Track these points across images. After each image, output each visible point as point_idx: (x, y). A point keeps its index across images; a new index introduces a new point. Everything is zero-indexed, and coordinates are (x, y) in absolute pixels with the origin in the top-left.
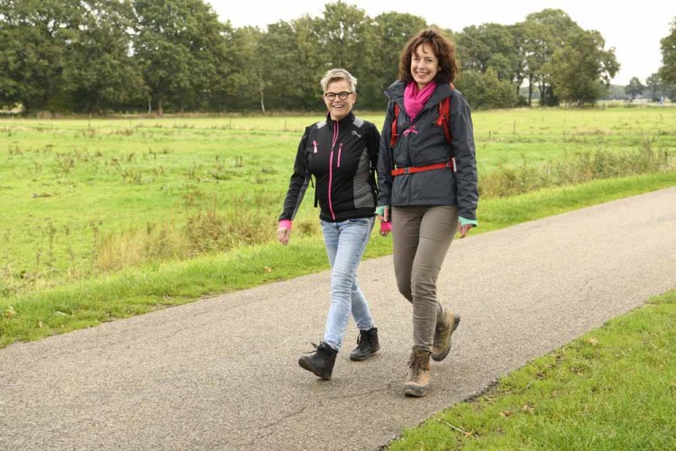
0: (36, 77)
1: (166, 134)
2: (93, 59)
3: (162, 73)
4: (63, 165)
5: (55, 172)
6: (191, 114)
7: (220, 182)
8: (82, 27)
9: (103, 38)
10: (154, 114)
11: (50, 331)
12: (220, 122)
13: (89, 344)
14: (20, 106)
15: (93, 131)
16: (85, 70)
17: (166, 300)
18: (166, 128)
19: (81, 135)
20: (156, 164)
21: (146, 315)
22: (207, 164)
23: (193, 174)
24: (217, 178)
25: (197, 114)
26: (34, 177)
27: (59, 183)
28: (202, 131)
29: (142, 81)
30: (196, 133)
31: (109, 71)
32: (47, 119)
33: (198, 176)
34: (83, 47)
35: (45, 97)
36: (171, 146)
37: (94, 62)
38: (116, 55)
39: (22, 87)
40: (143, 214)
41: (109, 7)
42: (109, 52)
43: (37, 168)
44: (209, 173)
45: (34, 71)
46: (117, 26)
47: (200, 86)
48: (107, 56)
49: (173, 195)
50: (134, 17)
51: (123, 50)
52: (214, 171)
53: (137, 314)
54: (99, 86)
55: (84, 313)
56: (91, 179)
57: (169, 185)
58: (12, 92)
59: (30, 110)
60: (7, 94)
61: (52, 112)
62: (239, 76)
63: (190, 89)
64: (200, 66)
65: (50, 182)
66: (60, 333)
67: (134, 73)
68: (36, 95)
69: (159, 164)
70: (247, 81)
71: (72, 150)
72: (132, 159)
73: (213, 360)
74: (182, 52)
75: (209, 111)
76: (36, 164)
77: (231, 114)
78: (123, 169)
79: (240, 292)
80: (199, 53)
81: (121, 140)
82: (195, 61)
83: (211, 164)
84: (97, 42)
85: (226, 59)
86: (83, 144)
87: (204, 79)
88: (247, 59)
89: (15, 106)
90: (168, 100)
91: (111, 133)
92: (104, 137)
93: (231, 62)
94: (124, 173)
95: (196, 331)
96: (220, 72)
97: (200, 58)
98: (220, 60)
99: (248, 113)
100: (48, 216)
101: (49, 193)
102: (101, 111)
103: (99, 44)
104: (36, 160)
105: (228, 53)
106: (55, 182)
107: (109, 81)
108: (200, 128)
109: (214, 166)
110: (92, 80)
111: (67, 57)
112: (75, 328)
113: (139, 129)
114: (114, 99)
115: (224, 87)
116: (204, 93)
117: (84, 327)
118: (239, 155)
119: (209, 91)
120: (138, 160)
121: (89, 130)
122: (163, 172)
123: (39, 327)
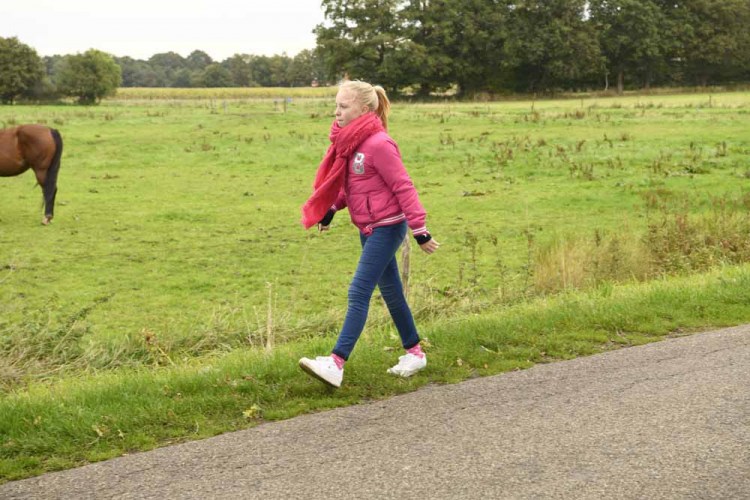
0: (474, 52)
1: (626, 116)
2: (540, 26)
3: (623, 39)
4: (499, 156)
5: (490, 165)
6: (659, 90)
7: (695, 176)
10: (612, 92)
11: (470, 372)
12: (696, 99)
13: (518, 392)
14: (455, 87)
15: (536, 114)
16: (531, 41)
17: (621, 337)
18: (626, 108)
19: (523, 120)
20: (609, 154)
21: (593, 357)
22: (678, 153)
23: (659, 167)
24: (691, 171)
25: (667, 89)
26: (466, 172)
27: (494, 178)
28: (672, 111)
29: (597, 50)
30: (664, 114)
31: (558, 41)
32: (483, 101)
33: (666, 170)
34: (530, 12)
35: (483, 76)
36: (632, 131)
37: (541, 31)
38: (568, 21)
39: (457, 64)
40: (593, 218)
42: (560, 17)
43: (469, 160)
44: (680, 165)
45: (472, 44)
47: (673, 54)
48: (557, 22)
49: (633, 193)
51: (577, 13)
52: (687, 162)
53: (581, 354)
54: (546, 60)
55: (513, 350)
56: (532, 174)
57: (628, 181)
58: (447, 70)
59: (466, 91)
60: (441, 74)
61: (491, 93)
62: (725, 37)
63: (659, 58)
64: (675, 28)
65: (483, 178)
66: (482, 376)
67: (590, 41)
68: (473, 73)
69: (615, 155)
70: (736, 44)
71: (511, 137)
72: (582, 147)
74: (650, 12)
75: (683, 85)
76: (469, 155)
77: (712, 87)
78: (571, 160)
79: (722, 330)
80: (673, 11)
81: (570, 124)
82: (666, 21)
83: (684, 152)
85: (708, 17)
86: (525, 130)
87: (678, 44)
88: (737, 15)
89: (449, 88)
90: (630, 73)
91: (558, 117)
92: (549, 121)
93: (715, 21)
94: (572, 166)
95: (662, 384)
96: (699, 35)
97: (673, 17)
98: (700, 18)
99: (735, 85)
101: (481, 191)
102: (548, 90)
103: (548, 8)
104: (470, 151)
105: (710, 10)
106: (489, 177)
107: (558, 52)
108: (670, 108)
109: (688, 157)
110: (538, 53)
111: (510, 26)
112: (501, 370)
113: (592, 110)
114: (563, 74)
115: (704, 53)
116: (677, 62)
117: (513, 369)
118: (721, 141)
119: (684, 59)
120: (590, 150)
121: (532, 113)
122: (620, 164)
123: (457, 366)
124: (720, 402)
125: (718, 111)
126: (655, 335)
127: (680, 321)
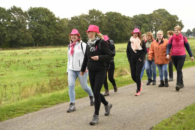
1: (40, 53)
2: (15, 30)
3: (38, 34)
4: (7, 65)
5: (5, 67)
6: (48, 47)
7: (58, 68)
8: (11, 21)
9: (18, 24)
10: (36, 47)
11: (8, 118)
12: (57, 49)
13: (21, 121)
15: (16, 53)
16: (13, 34)
17: (45, 106)
18: (40, 51)
19: (13, 55)
20: (38, 63)
21: (39, 111)
22: (53, 62)
23: (49, 66)
24: (57, 67)
25: (49, 47)
27: (6, 70)
29: (31, 37)
30: (50, 53)
31: (21, 34)
32: (1, 50)
33: (51, 66)
34: (12, 27)
36: (42, 57)
37: (16, 32)
38: (23, 29)
40: (34, 79)
41: (20, 14)
42: (21, 28)
44: (55, 65)
46: (23, 20)
47: (50, 38)
48: (20, 29)
49: (43, 73)
50: (28, 17)
51: (25, 27)
53: (36, 111)
54: (18, 39)
55: (19, 111)
56: (17, 69)
57: (42, 70)
61: (3, 48)
62: (62, 34)
63: (47, 39)
64: (50, 31)
65: (3, 70)
66: (11, 118)
67: (29, 34)
70: (65, 35)
71: (10, 60)
72: (30, 62)
73: (62, 124)
74: (44, 27)
75: (53, 46)
77: (60, 46)
78: (27, 65)
80: (49, 27)
81: (25, 56)
82: (48, 30)
84: (17, 25)
85: (58, 29)
86: (14, 58)
87: (51, 35)
88: (65, 28)
90: (40, 42)
91: (22, 54)
92: (20, 55)
93: (60, 30)
94: (27, 66)
95: (55, 115)
96: (56, 33)
97: (50, 29)
98: (56, 29)
99: (66, 45)
100: (3, 81)
101: (3, 74)
102: (19, 47)
103: (17, 26)
105: (58, 27)
106: (5, 70)
107: (21, 37)
108: (51, 51)
109: (56, 63)
110: (15, 37)
111: (7, 30)
112: (16, 117)
113: (31, 52)
114: (23, 43)
115: (58, 38)
116: (51, 40)
117: (19, 116)
118: (64, 59)
119: (53, 39)
120: (32, 62)
121: (15, 53)
122: (40, 66)
123: (5, 117)
124: (68, 118)
125: (62, 52)
126: (53, 105)
127: (58, 101)
